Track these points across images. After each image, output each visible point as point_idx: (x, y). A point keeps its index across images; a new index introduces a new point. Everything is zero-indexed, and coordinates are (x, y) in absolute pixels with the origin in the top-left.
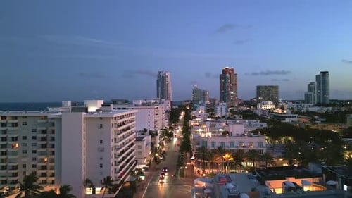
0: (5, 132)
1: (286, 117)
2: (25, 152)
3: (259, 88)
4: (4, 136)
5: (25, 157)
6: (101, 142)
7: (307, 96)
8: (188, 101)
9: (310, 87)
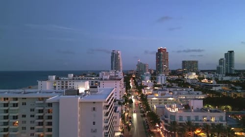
0: (7, 111)
1: (213, 86)
2: (24, 128)
3: (184, 62)
4: (6, 114)
5: (25, 133)
6: (94, 123)
7: (219, 68)
8: (132, 71)
9: (221, 62)
